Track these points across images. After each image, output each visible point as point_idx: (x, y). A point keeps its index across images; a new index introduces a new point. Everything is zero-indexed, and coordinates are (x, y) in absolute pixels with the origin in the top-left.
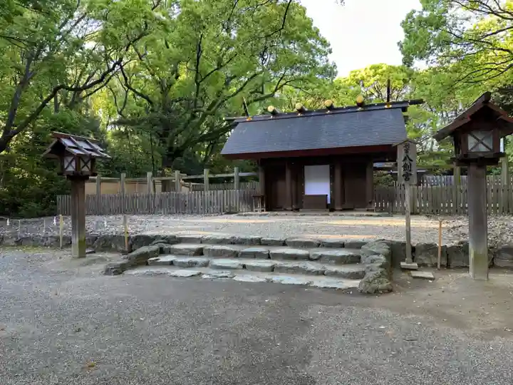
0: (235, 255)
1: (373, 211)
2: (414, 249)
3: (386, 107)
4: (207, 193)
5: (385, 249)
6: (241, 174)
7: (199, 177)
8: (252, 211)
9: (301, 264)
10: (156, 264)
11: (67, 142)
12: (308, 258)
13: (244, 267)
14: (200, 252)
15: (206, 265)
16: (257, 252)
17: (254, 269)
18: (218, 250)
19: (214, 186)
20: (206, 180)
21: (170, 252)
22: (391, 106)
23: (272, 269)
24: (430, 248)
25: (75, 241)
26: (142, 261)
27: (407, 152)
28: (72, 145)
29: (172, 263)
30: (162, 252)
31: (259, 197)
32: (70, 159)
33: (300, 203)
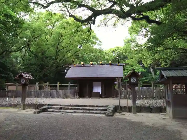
0: (72, 109)
1: (114, 98)
2: (121, 107)
3: (118, 65)
4: (59, 91)
5: (113, 107)
6: (71, 84)
7: (56, 85)
8: (75, 97)
9: (91, 111)
10: (48, 111)
11: (23, 74)
12: (93, 110)
13: (75, 112)
14: (61, 108)
15: (63, 112)
16: (78, 108)
17: (77, 112)
18: (66, 108)
19: (61, 88)
20: (58, 86)
21: (51, 108)
22: (119, 65)
23: (83, 112)
24: (125, 107)
25: (22, 104)
26: (44, 110)
27: (119, 81)
28: (25, 75)
29: (53, 111)
30: (49, 108)
31: (77, 92)
32: (23, 79)
33: (91, 95)
